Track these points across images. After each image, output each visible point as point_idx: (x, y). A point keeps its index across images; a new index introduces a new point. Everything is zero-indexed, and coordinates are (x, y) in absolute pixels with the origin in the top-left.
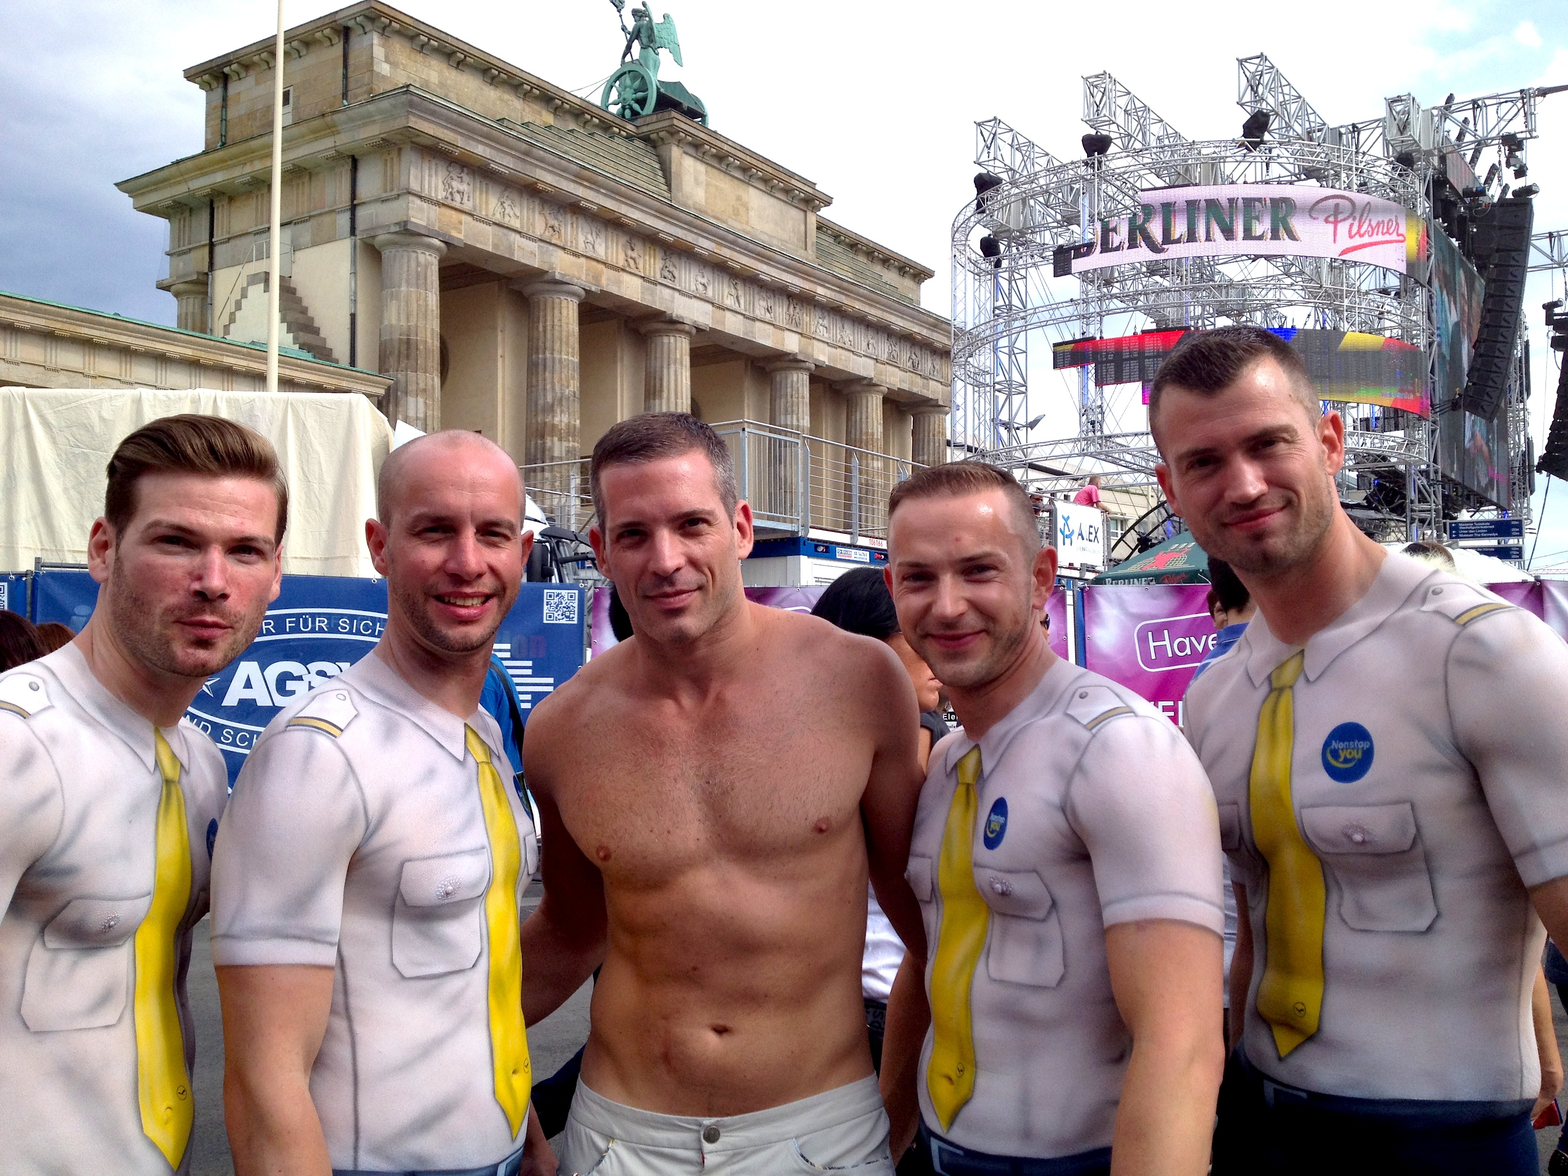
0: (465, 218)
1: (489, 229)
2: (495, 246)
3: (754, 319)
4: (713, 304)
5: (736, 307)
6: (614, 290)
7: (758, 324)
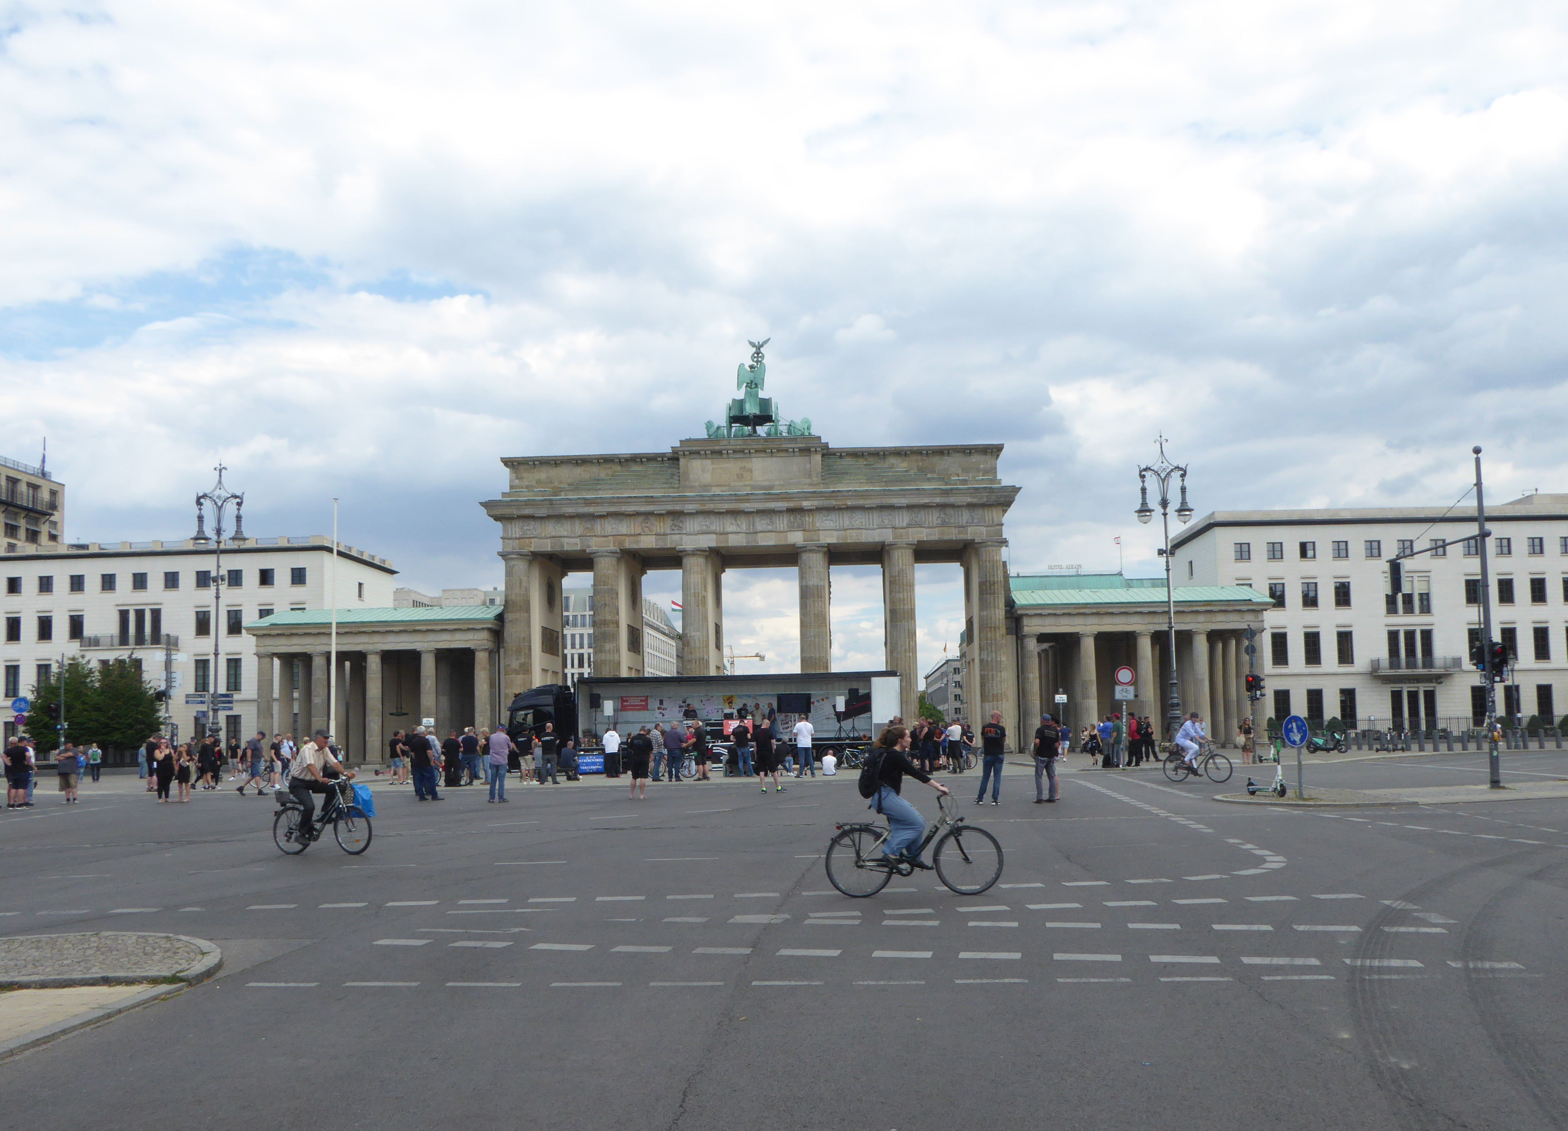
0: (533, 540)
1: (549, 541)
2: (552, 547)
3: (756, 533)
4: (716, 534)
5: (739, 530)
6: (635, 546)
7: (759, 535)
